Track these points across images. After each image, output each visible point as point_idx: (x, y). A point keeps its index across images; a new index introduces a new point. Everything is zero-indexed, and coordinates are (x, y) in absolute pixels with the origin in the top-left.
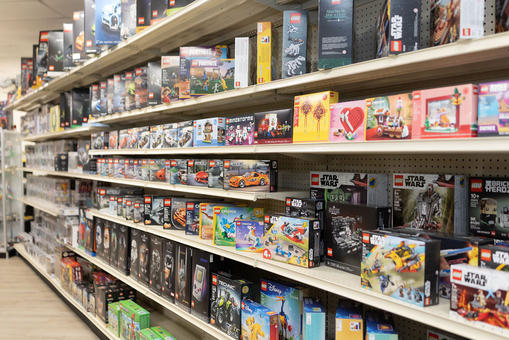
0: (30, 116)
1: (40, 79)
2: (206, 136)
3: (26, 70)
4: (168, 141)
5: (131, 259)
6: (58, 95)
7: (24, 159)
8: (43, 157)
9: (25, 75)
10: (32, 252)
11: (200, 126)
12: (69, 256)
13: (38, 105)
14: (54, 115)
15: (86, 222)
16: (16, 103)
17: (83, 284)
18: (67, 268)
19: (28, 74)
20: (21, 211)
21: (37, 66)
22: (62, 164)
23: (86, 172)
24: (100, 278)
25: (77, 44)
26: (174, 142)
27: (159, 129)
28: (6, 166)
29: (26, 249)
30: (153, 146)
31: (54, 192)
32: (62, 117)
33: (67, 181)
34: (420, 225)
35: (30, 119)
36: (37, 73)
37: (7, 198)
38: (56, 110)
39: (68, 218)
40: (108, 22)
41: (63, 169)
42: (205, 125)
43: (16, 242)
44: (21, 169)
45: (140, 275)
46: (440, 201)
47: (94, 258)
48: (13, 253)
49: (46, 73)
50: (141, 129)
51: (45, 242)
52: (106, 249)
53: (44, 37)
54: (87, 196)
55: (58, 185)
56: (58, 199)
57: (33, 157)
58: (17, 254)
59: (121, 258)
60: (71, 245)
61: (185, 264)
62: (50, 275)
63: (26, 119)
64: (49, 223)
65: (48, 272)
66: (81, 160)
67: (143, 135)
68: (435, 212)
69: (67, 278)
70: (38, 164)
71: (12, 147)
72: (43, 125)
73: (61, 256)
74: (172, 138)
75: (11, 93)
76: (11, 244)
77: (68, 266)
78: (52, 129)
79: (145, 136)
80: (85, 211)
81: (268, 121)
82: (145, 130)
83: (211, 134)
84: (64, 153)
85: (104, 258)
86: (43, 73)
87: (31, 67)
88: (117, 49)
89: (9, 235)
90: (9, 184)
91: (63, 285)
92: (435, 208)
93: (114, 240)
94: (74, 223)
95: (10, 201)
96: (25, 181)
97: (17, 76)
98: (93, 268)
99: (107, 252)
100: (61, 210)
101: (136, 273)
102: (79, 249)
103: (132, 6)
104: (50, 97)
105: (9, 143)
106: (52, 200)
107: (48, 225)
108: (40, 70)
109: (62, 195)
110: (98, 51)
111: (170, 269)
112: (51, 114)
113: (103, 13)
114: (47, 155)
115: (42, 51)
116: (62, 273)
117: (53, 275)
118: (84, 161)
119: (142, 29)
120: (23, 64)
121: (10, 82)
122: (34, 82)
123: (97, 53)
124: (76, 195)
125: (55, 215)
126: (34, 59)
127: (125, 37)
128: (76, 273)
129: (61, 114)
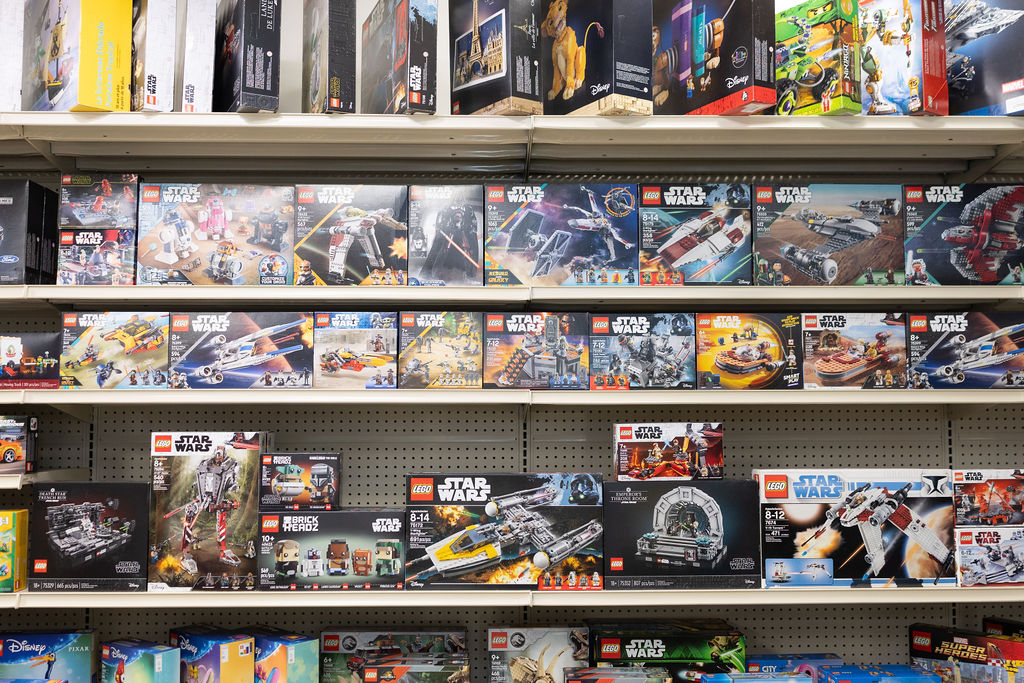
34: (201, 507)
46: (237, 469)
68: (228, 486)
92: (229, 480)
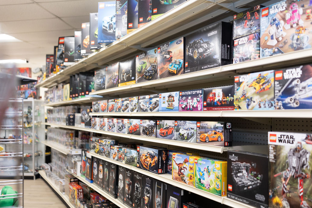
0: (50, 91)
1: (59, 67)
2: (169, 104)
3: (49, 62)
4: (142, 107)
5: (119, 187)
6: (69, 77)
7: (46, 117)
8: (58, 116)
9: (48, 65)
10: (50, 176)
11: (164, 97)
12: (74, 181)
13: (56, 84)
14: (66, 90)
15: (87, 160)
16: (42, 82)
17: (84, 201)
18: (73, 190)
19: (50, 64)
20: (43, 149)
21: (57, 59)
22: (71, 121)
23: (87, 127)
24: (95, 197)
25: (84, 44)
26: (147, 108)
27: (135, 99)
28: (35, 122)
29: (46, 174)
30: (131, 111)
31: (64, 139)
32: (71, 91)
33: (73, 132)
34: (291, 174)
35: (51, 92)
36: (56, 64)
37: (35, 142)
38: (68, 86)
39: (74, 156)
40: (106, 28)
41: (71, 124)
42: (168, 97)
43: (40, 170)
44: (44, 124)
45: (125, 199)
46: (308, 156)
47: (92, 184)
48: (38, 176)
49: (63, 63)
50: (124, 99)
51: (58, 170)
52: (100, 179)
53: (61, 41)
54: (86, 142)
55: (67, 134)
56: (67, 143)
57: (51, 116)
58: (40, 177)
59: (111, 186)
60: (76, 174)
61: (161, 195)
62: (62, 193)
63: (48, 92)
64: (62, 159)
65: (61, 191)
66: (84, 119)
67: (125, 103)
68: (303, 165)
69: (73, 196)
70: (55, 121)
71: (39, 109)
72: (58, 96)
73: (69, 181)
74: (145, 105)
75: (40, 76)
76: (37, 170)
77: (74, 188)
78: (64, 99)
79: (126, 103)
80: (86, 152)
81: (215, 94)
82: (127, 100)
83: (173, 103)
84: (72, 114)
85: (99, 185)
86: (61, 63)
87: (53, 60)
88: (112, 45)
89: (36, 164)
90: (37, 133)
91: (71, 200)
93: (106, 173)
94: (77, 160)
95: (37, 143)
96: (46, 131)
97: (43, 66)
98: (90, 190)
99: (101, 181)
100: (70, 151)
101: (122, 197)
102: (82, 177)
103: (123, 16)
104: (64, 78)
105: (37, 107)
106: (63, 144)
107: (60, 159)
108: (59, 61)
109: (70, 141)
110: (98, 47)
111: (149, 197)
112: (64, 89)
113: (103, 22)
114: (61, 115)
115: (60, 50)
116: (70, 192)
117: (63, 193)
118: (86, 119)
119: (131, 31)
120: (47, 58)
121: (39, 70)
122: (55, 70)
123: (98, 49)
124: (79, 141)
125: (66, 154)
126: (54, 55)
127: (118, 37)
128: (80, 193)
129: (70, 89)
